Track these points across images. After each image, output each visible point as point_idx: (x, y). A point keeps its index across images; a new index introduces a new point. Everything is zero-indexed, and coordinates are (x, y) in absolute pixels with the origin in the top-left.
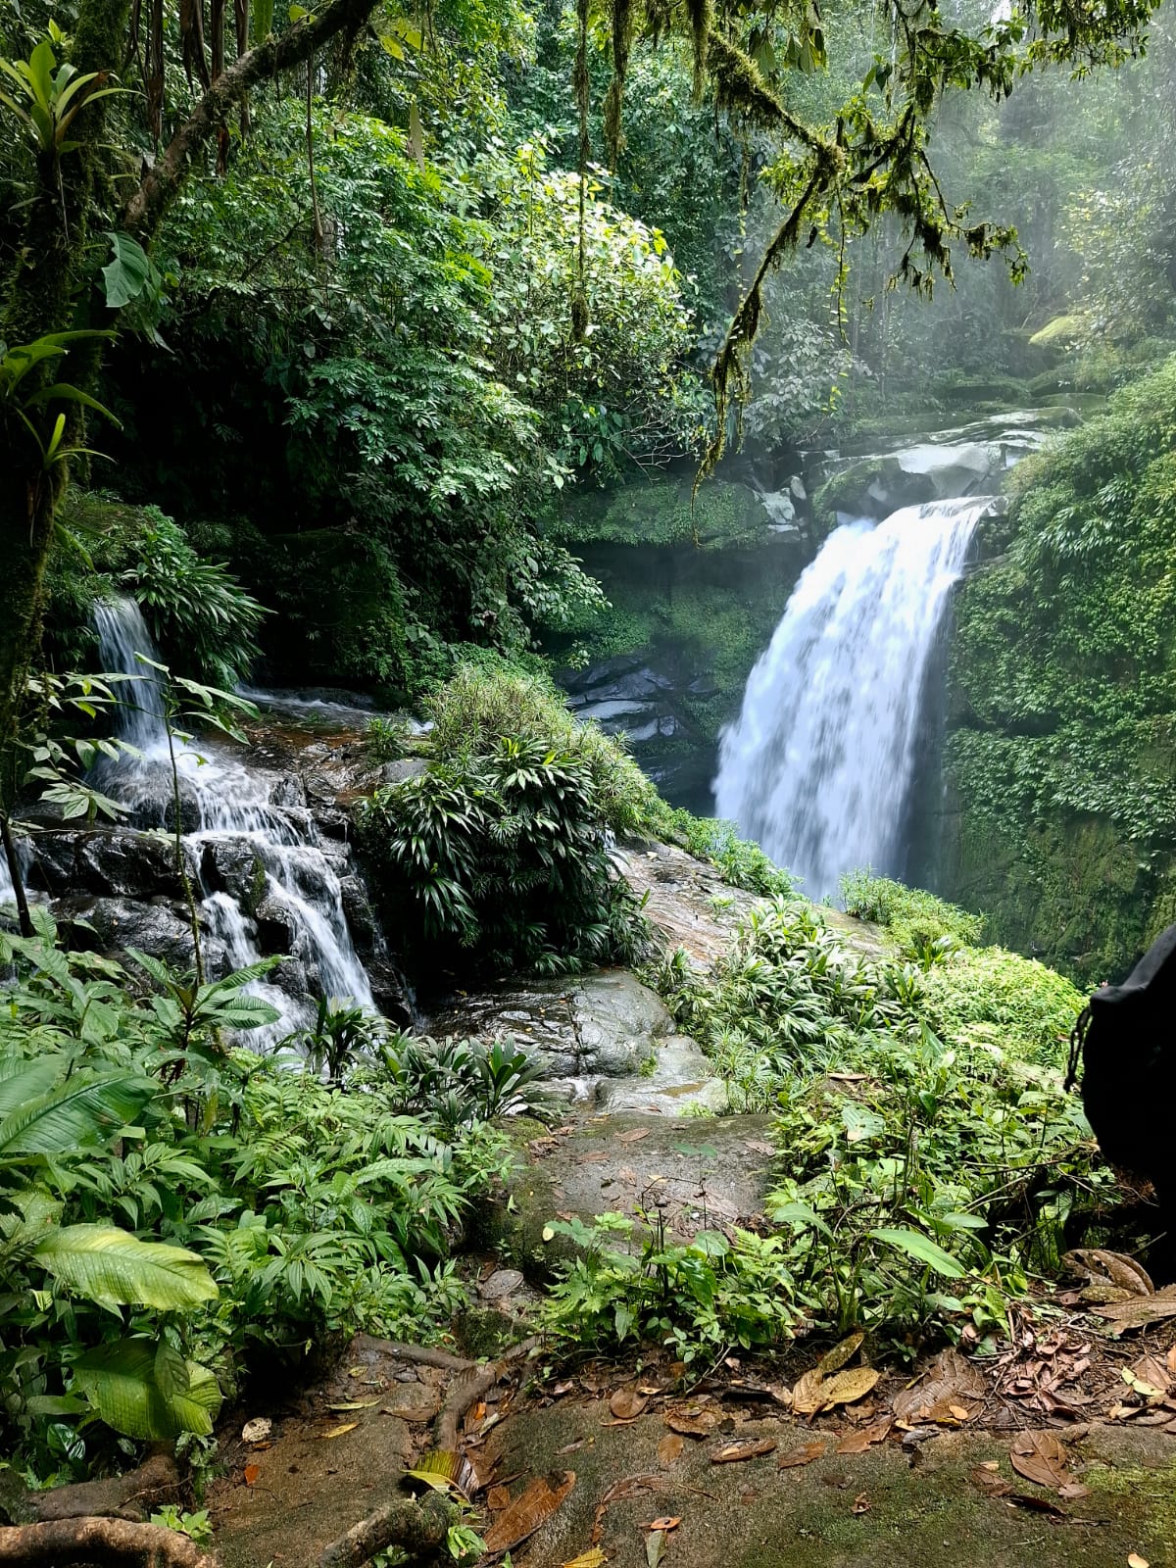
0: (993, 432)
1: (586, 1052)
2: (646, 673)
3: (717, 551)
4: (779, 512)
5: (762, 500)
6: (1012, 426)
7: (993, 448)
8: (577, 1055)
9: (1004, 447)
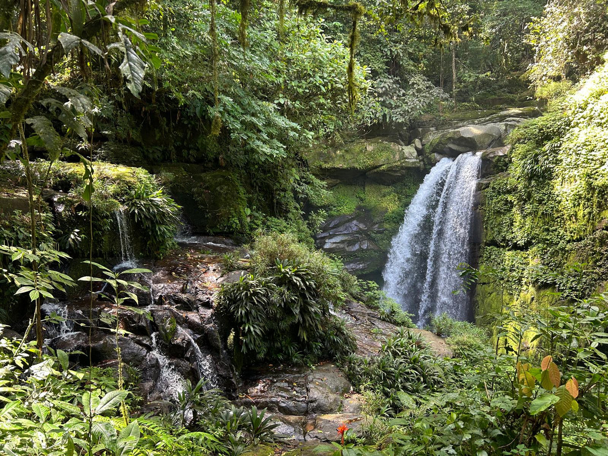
0: (502, 119)
1: (312, 402)
2: (355, 222)
3: (384, 170)
4: (411, 154)
5: (403, 149)
6: (510, 116)
7: (502, 126)
8: (307, 403)
9: (506, 125)
